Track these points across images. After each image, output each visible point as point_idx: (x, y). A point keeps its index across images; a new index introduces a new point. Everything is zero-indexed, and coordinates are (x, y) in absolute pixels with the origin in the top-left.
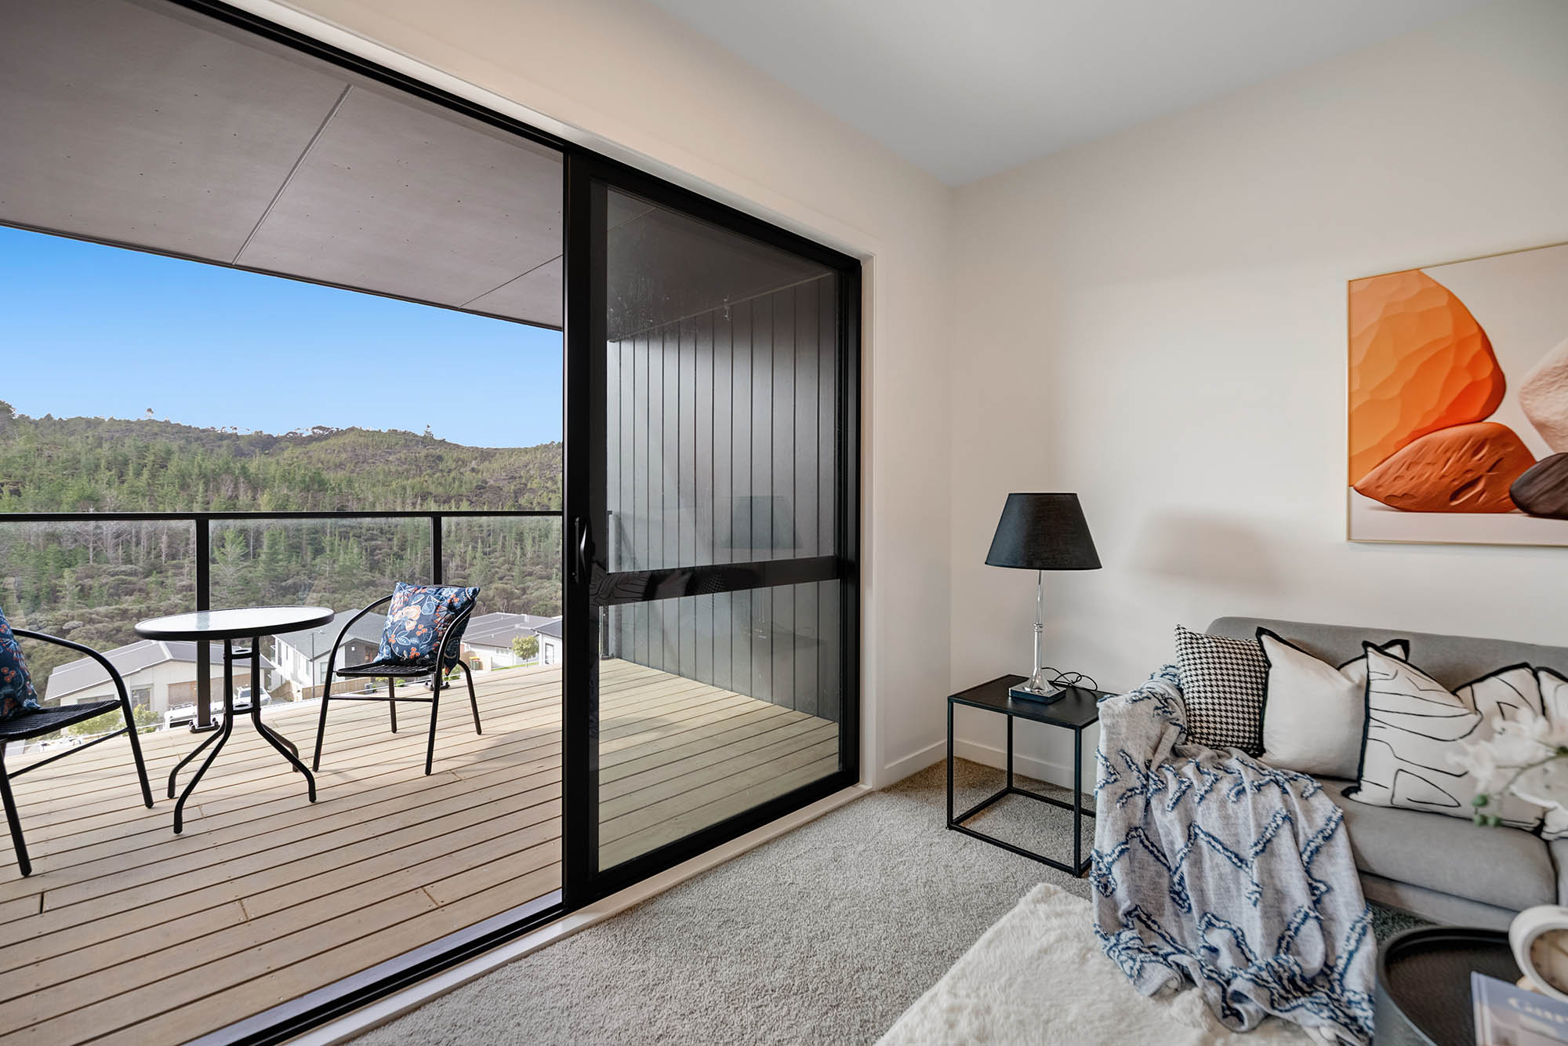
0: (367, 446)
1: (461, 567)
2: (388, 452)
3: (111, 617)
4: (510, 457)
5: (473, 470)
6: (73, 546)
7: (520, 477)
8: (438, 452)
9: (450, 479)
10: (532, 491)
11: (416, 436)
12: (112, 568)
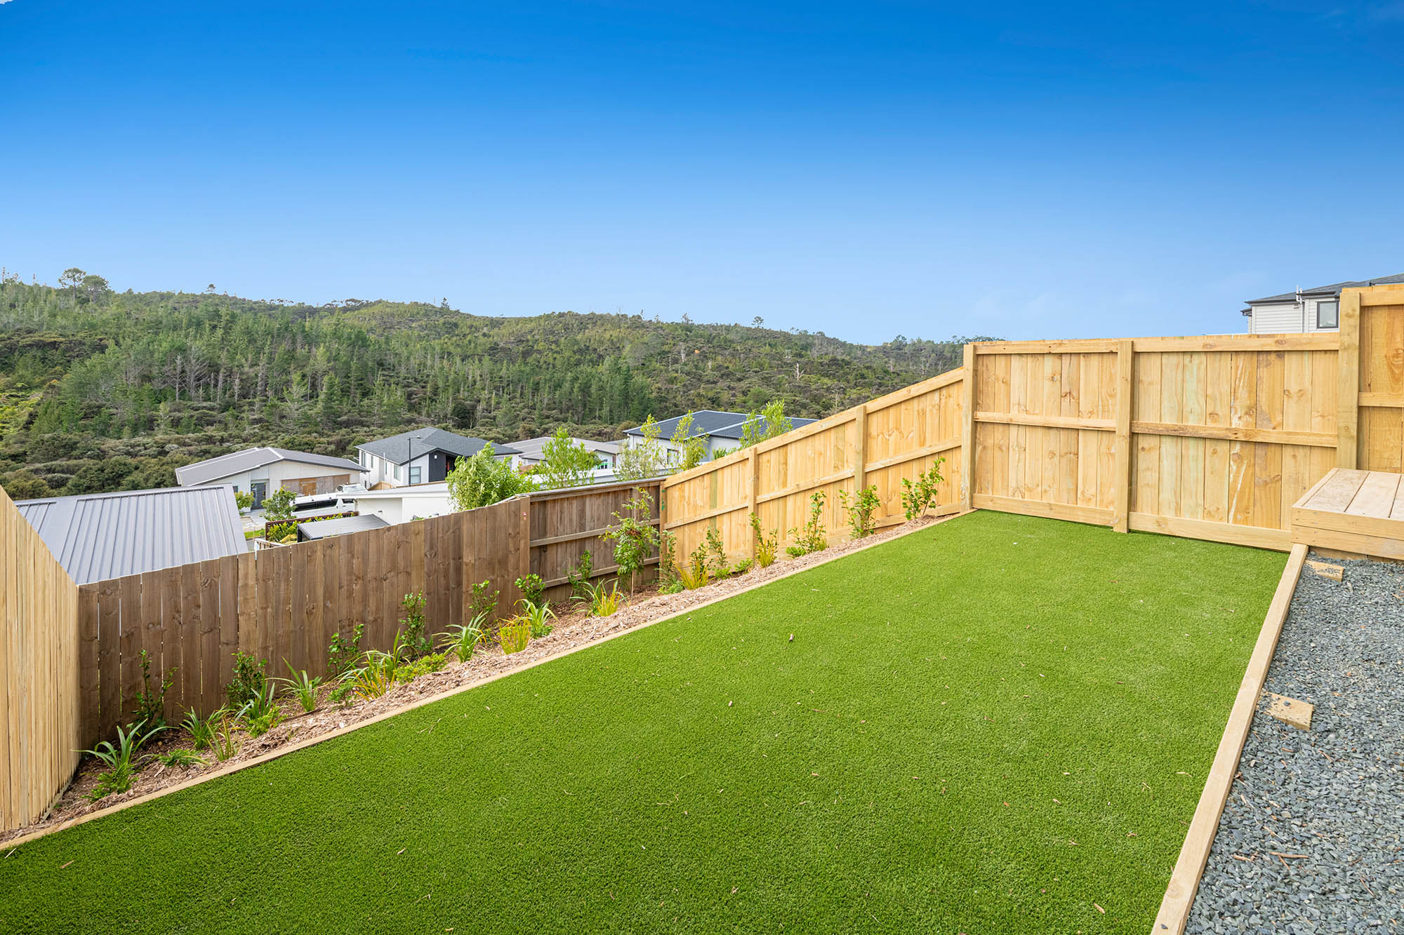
0: (393, 315)
1: (487, 410)
2: (411, 320)
3: (199, 441)
4: (517, 324)
5: (484, 335)
6: (163, 387)
7: (528, 341)
8: (453, 320)
9: (466, 342)
10: (539, 352)
11: (433, 307)
12: (196, 404)
